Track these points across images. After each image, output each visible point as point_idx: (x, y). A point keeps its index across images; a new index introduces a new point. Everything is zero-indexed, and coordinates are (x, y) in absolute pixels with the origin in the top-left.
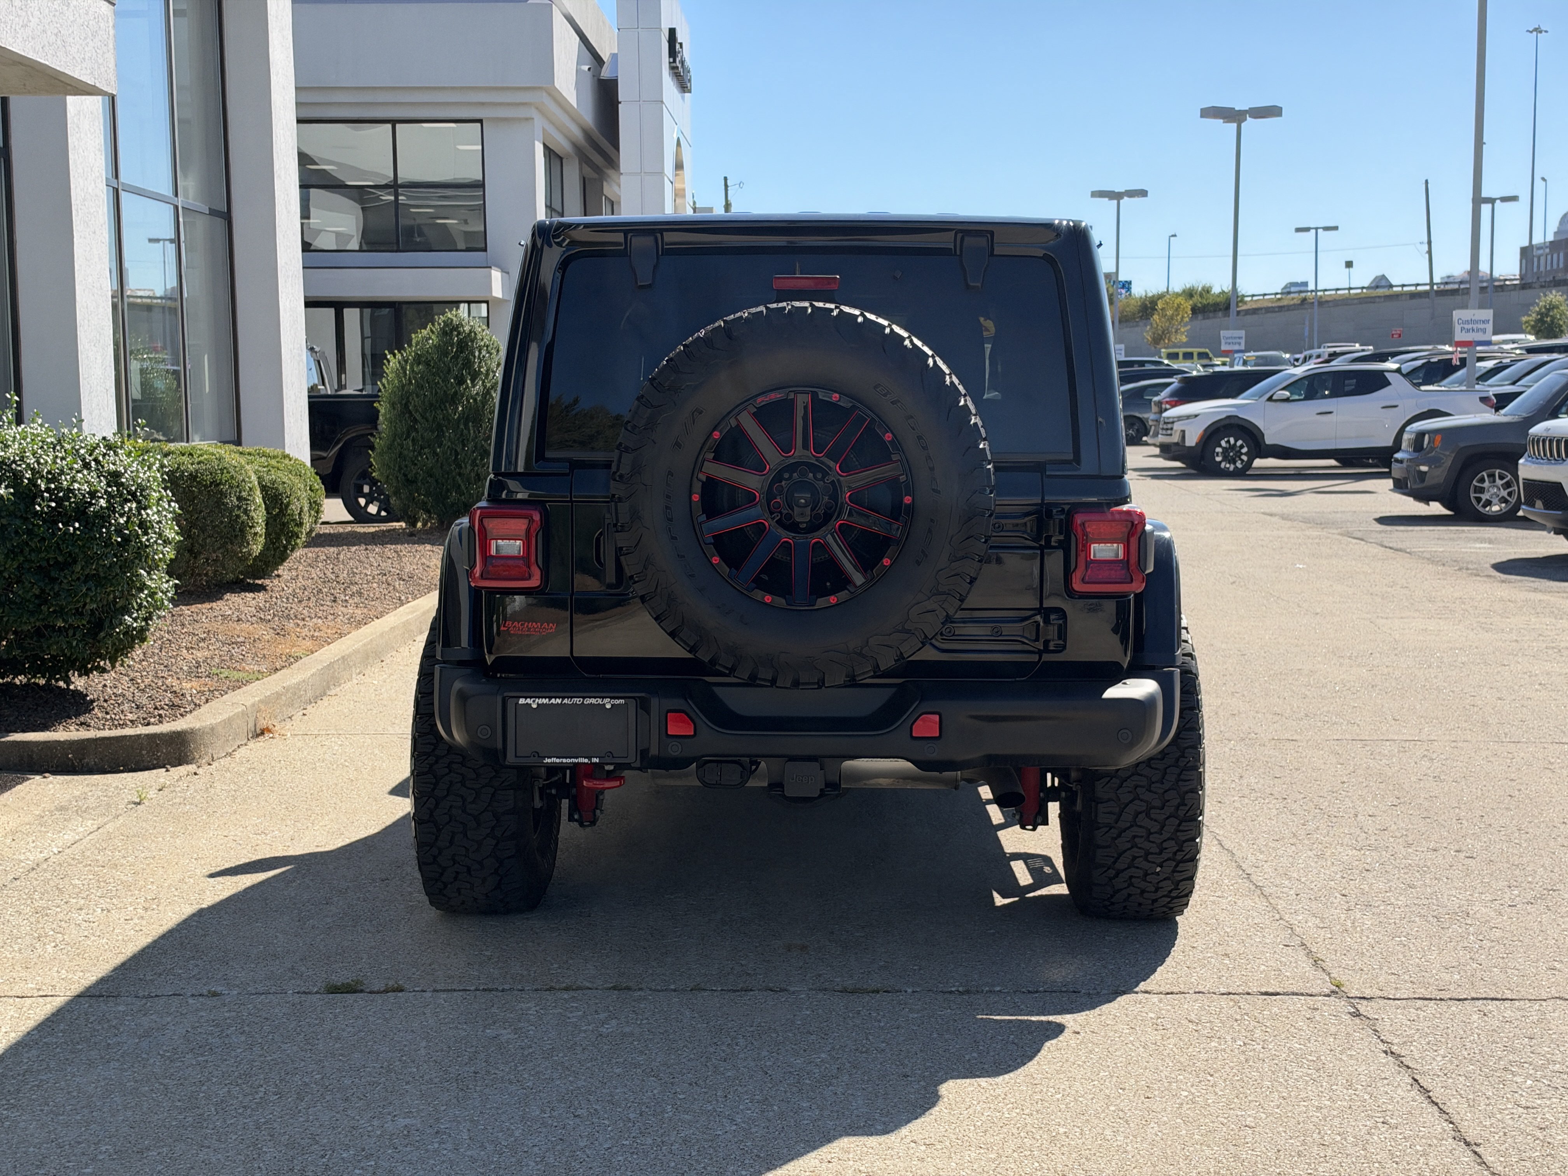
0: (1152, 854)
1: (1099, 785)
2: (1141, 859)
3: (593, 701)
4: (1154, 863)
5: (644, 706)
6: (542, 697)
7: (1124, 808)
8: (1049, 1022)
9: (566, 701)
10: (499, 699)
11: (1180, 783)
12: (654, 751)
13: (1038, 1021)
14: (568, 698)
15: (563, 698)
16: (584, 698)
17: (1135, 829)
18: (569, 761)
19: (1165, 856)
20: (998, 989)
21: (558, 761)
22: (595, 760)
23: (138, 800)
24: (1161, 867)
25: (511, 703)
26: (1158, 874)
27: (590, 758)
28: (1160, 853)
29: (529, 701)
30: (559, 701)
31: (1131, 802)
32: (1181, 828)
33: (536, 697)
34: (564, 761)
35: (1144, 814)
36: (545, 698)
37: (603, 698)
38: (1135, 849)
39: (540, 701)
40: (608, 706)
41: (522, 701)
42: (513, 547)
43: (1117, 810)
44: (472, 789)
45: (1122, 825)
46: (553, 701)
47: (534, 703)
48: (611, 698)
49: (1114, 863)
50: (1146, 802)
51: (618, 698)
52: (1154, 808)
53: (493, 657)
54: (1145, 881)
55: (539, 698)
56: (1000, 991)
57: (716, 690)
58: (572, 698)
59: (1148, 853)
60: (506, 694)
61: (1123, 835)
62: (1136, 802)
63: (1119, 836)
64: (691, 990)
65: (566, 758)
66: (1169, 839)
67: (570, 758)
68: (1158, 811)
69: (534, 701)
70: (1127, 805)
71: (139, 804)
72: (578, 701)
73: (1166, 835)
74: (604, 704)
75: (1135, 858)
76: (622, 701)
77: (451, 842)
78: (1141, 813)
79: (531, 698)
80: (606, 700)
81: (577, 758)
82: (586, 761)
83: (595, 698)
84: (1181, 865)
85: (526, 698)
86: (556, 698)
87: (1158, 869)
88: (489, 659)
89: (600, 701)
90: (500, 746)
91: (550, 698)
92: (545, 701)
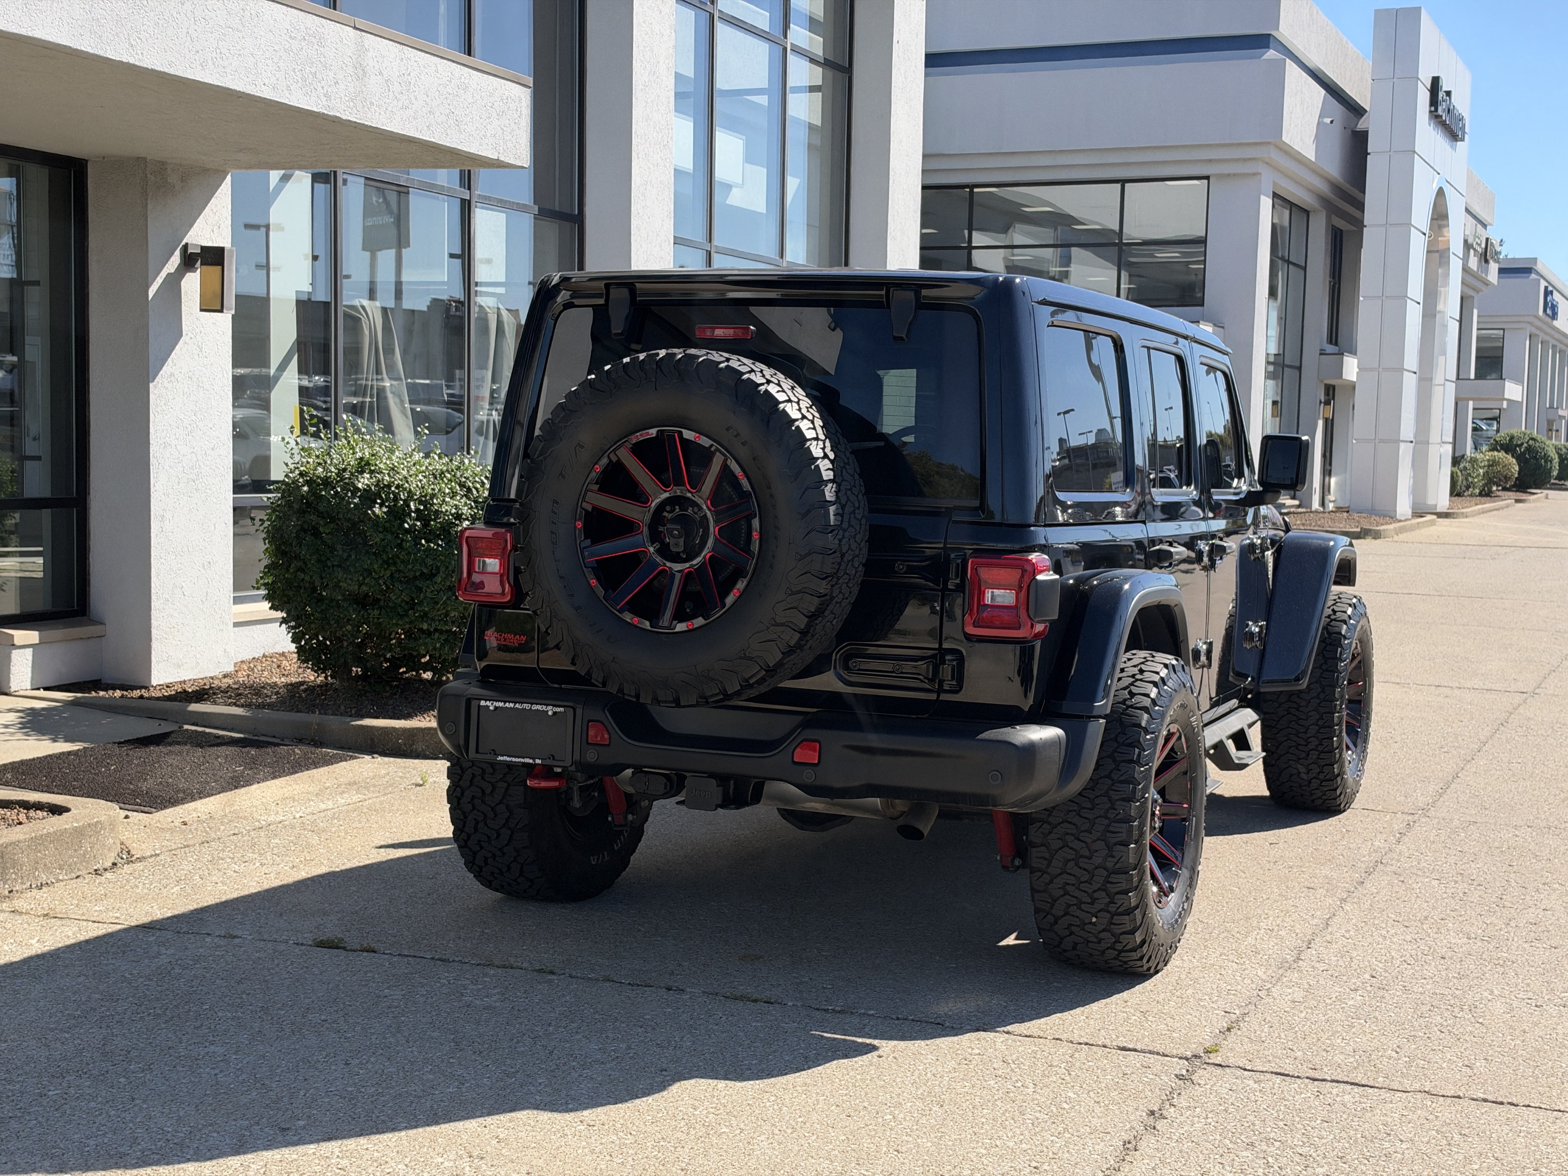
0: (1085, 903)
1: (1032, 829)
2: (1075, 907)
3: (539, 707)
4: (1089, 913)
6: (499, 701)
7: (1055, 854)
9: (517, 706)
10: (464, 700)
11: (1109, 835)
13: (862, 1043)
14: (519, 703)
15: (516, 703)
16: (532, 704)
17: (1065, 876)
18: (517, 760)
19: (1098, 906)
21: (508, 759)
22: (538, 761)
23: (421, 782)
24: (1097, 917)
25: (475, 702)
26: (1094, 924)
27: (534, 759)
28: (1092, 903)
29: (488, 703)
30: (512, 705)
31: (1060, 849)
32: (1110, 880)
33: (494, 700)
34: (514, 759)
35: (1073, 863)
36: (501, 701)
37: (547, 705)
38: (1067, 897)
39: (498, 704)
40: (550, 713)
41: (483, 703)
42: (493, 565)
43: (1048, 855)
45: (1053, 870)
46: (507, 705)
47: (491, 705)
48: (554, 706)
49: (1052, 909)
50: (1076, 850)
51: (559, 706)
52: (1082, 856)
53: (483, 664)
54: (1084, 930)
55: (497, 701)
56: (872, 1015)
58: (522, 703)
59: (1080, 902)
60: (470, 696)
61: (1055, 881)
62: (1066, 849)
63: (1050, 881)
65: (515, 757)
66: (1099, 889)
67: (519, 757)
68: (1086, 860)
70: (1057, 851)
71: (421, 785)
72: (526, 706)
73: (1096, 886)
74: (547, 711)
75: (1069, 906)
76: (562, 709)
78: (1070, 860)
79: (490, 700)
80: (550, 708)
81: (523, 758)
82: (531, 761)
83: (541, 704)
85: (486, 700)
86: (509, 702)
87: (1094, 920)
88: (479, 666)
89: (544, 708)
90: (462, 742)
91: (505, 702)
92: (501, 704)
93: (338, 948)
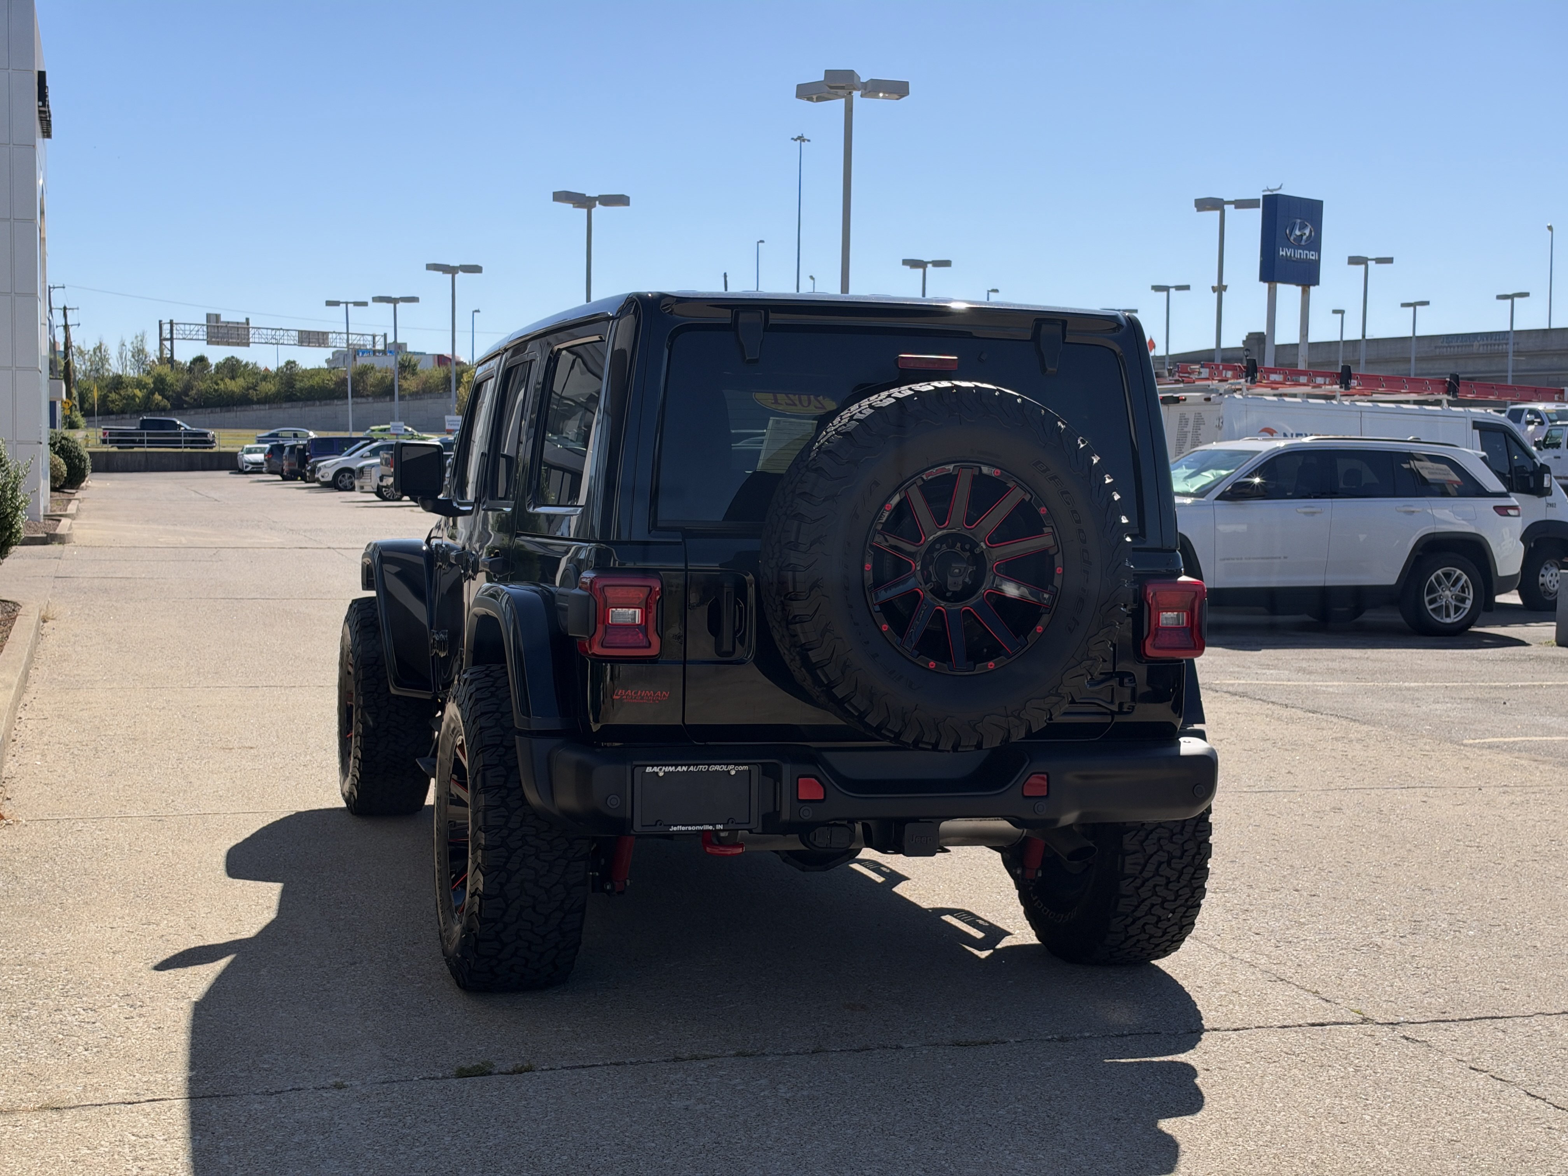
1: (1126, 838)
2: (1158, 906)
3: (718, 768)
4: (1167, 909)
5: (772, 772)
6: (669, 766)
7: (1149, 859)
9: (692, 768)
10: (629, 768)
11: (1197, 834)
12: (785, 816)
13: (1164, 1062)
14: (694, 765)
15: (689, 766)
16: (709, 765)
17: (1157, 878)
18: (694, 828)
19: (1179, 902)
21: (684, 828)
22: (720, 827)
24: (1173, 913)
25: (638, 771)
26: (1169, 920)
27: (714, 825)
28: (1175, 900)
29: (656, 769)
30: (685, 768)
31: (1155, 853)
32: (1196, 876)
33: (662, 765)
34: (690, 828)
35: (1165, 865)
36: (672, 766)
37: (728, 764)
38: (1154, 898)
39: (667, 769)
40: (733, 773)
41: (649, 769)
42: (631, 615)
43: (1142, 861)
45: (1146, 875)
46: (679, 769)
48: (735, 765)
49: (1133, 911)
50: (1168, 852)
51: (743, 764)
52: (1174, 858)
53: (599, 726)
54: (1157, 926)
55: (665, 766)
57: (827, 755)
58: (697, 765)
59: (1165, 900)
60: (635, 763)
61: (1147, 884)
62: (1160, 853)
63: (1143, 885)
65: (691, 825)
66: (1184, 886)
67: (696, 825)
69: (660, 770)
70: (1152, 856)
72: (703, 768)
73: (1182, 883)
74: (729, 772)
75: (1153, 905)
76: (746, 768)
78: (1163, 862)
79: (657, 766)
80: (730, 767)
81: (702, 825)
82: (711, 828)
83: (720, 765)
84: (1190, 910)
85: (653, 766)
86: (682, 766)
87: (1170, 915)
88: (595, 728)
89: (724, 768)
90: (629, 815)
91: (677, 766)
92: (672, 769)
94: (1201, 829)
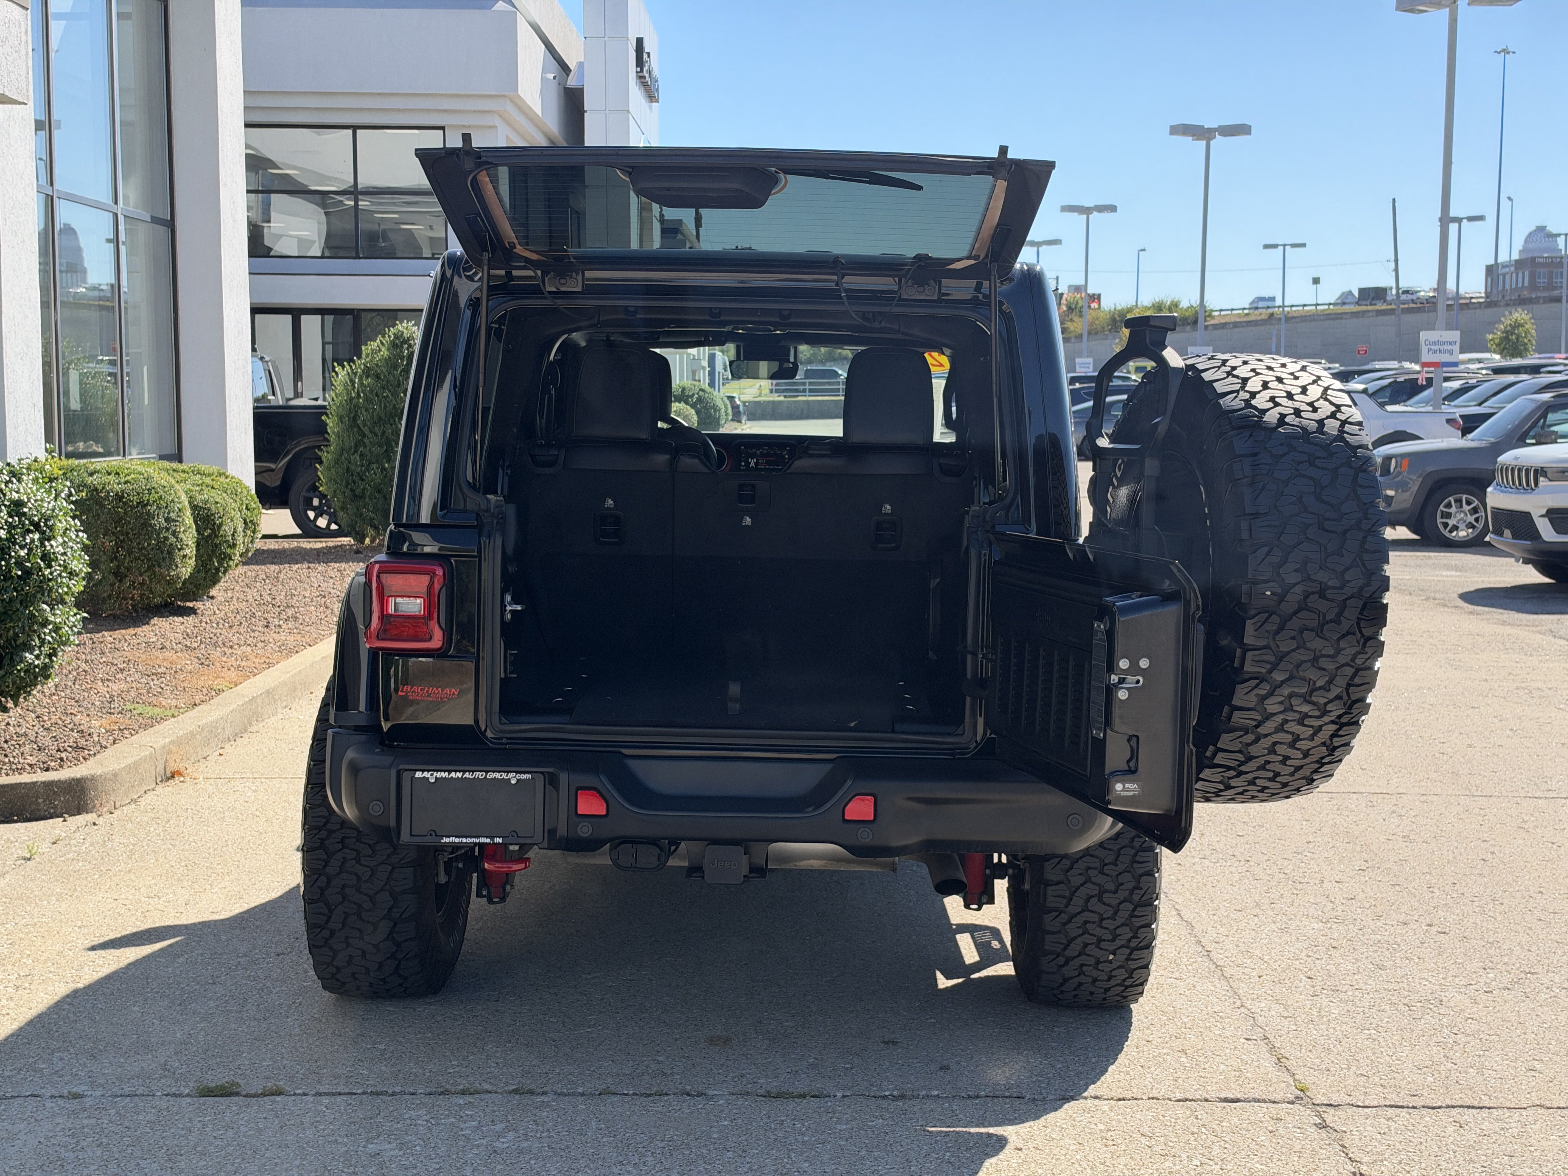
0: (1104, 940)
1: (1048, 866)
2: (1093, 946)
3: (497, 775)
4: (1106, 950)
5: (552, 781)
6: (441, 771)
7: (1075, 892)
8: (990, 1135)
9: (467, 775)
10: (393, 773)
11: (1135, 865)
12: (562, 831)
13: (977, 1133)
14: (469, 771)
15: (464, 772)
16: (487, 772)
17: (1086, 914)
18: (469, 840)
19: (1118, 943)
20: (936, 1093)
21: (457, 840)
22: (498, 840)
23: (28, 856)
24: (1114, 954)
25: (406, 776)
26: (1111, 962)
27: (492, 838)
28: (1113, 940)
29: (426, 774)
30: (459, 775)
31: (1082, 885)
32: (1136, 913)
33: (434, 771)
34: (464, 840)
35: (1096, 899)
36: (445, 771)
37: (508, 772)
38: (1086, 936)
39: (440, 775)
40: (513, 782)
41: (418, 774)
42: (413, 606)
43: (1067, 894)
44: (367, 866)
45: (1072, 909)
46: (453, 774)
47: (431, 776)
48: (517, 772)
49: (1065, 949)
50: (1099, 885)
51: (525, 772)
52: (1106, 891)
53: (389, 724)
54: (1097, 968)
55: (437, 771)
57: (632, 763)
58: (473, 772)
59: (1100, 940)
60: (401, 767)
61: (1074, 920)
62: (1089, 885)
63: (1069, 921)
64: (600, 1094)
65: (466, 837)
66: (1122, 925)
67: (471, 837)
68: (1111, 895)
69: (432, 775)
70: (1078, 888)
71: (29, 859)
72: (480, 775)
73: (1119, 921)
74: (509, 779)
75: (1086, 945)
76: (529, 776)
77: (344, 923)
78: (1093, 896)
79: (428, 771)
80: (511, 775)
81: (478, 837)
82: (488, 840)
83: (499, 772)
84: (1135, 952)
85: (423, 771)
86: (456, 771)
87: (1111, 957)
88: (385, 726)
89: (504, 775)
90: (393, 823)
91: (450, 772)
92: (444, 775)
93: (230, 1095)
94: (1141, 860)
